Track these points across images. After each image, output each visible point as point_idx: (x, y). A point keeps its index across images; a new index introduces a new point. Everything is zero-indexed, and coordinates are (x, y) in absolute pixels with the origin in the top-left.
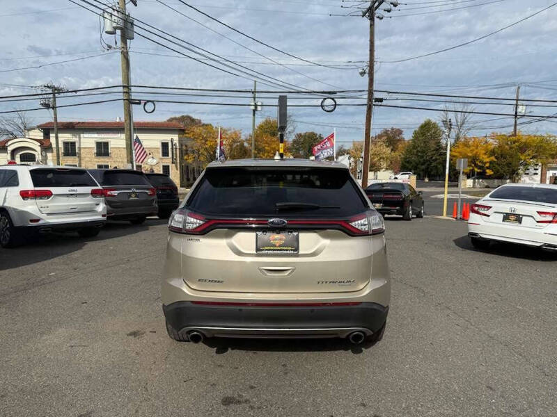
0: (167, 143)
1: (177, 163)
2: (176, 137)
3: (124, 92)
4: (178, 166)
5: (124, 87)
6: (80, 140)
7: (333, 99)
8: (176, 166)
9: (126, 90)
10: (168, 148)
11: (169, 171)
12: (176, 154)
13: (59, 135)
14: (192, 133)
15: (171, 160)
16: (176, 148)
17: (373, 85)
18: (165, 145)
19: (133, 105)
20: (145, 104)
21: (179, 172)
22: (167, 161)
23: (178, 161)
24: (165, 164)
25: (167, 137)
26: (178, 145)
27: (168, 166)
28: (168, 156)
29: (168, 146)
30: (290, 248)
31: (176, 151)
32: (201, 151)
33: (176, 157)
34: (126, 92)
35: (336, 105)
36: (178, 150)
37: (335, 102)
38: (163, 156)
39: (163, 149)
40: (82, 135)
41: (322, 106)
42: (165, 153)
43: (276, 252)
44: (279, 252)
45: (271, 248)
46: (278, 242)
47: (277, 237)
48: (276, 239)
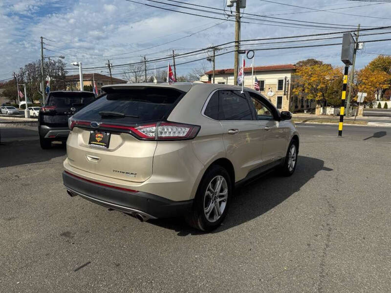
0: (283, 80)
1: (288, 95)
2: (289, 76)
3: (236, 46)
4: (289, 97)
5: (236, 42)
6: (227, 81)
8: (287, 97)
9: (237, 44)
10: (282, 84)
11: (281, 101)
12: (288, 88)
13: (215, 78)
14: (300, 72)
15: (283, 93)
16: (288, 84)
18: (280, 82)
19: (241, 55)
20: (248, 53)
21: (288, 101)
22: (281, 93)
23: (289, 93)
24: (279, 96)
25: (282, 76)
26: (290, 81)
27: (281, 97)
28: (282, 90)
29: (283, 82)
30: (104, 144)
31: (288, 85)
32: (306, 85)
33: (288, 90)
34: (237, 46)
36: (290, 85)
38: (279, 89)
39: (279, 84)
40: (229, 78)
42: (280, 88)
43: (97, 145)
44: (98, 146)
45: (95, 143)
46: (99, 139)
47: (99, 135)
48: (98, 137)
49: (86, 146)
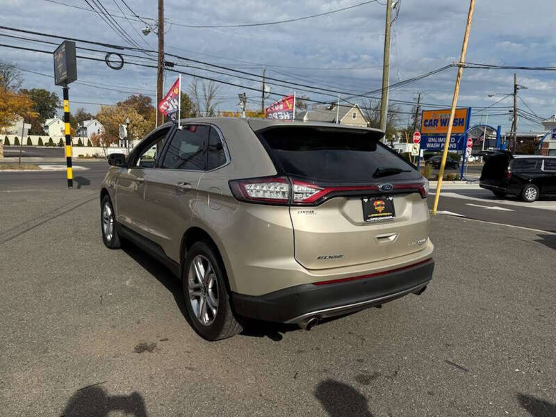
7: (119, 55)
17: (163, 46)
30: (389, 214)
35: (123, 62)
37: (122, 59)
41: (107, 61)
43: (380, 218)
44: (382, 218)
45: (376, 215)
46: (380, 209)
47: (378, 203)
48: (378, 206)
49: (363, 224)
